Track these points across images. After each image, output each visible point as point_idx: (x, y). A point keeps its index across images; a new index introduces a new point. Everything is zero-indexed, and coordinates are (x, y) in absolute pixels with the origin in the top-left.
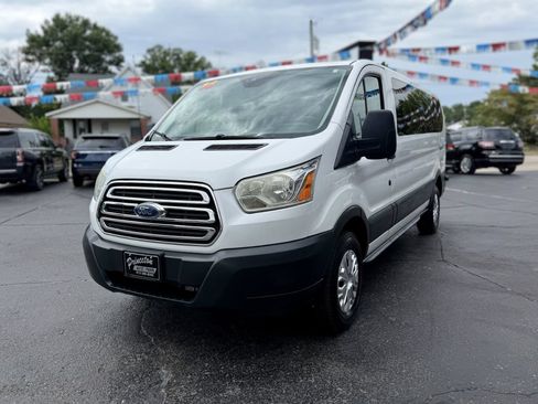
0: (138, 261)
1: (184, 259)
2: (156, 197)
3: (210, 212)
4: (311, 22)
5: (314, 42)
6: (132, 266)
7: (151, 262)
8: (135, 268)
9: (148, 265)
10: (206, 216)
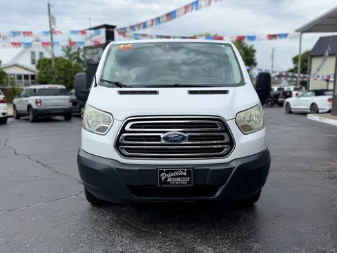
0: (172, 175)
1: (211, 168)
2: (176, 128)
3: (225, 135)
4: (49, 5)
5: (52, 20)
6: (166, 179)
7: (185, 174)
8: (169, 180)
9: (183, 176)
10: (223, 138)
